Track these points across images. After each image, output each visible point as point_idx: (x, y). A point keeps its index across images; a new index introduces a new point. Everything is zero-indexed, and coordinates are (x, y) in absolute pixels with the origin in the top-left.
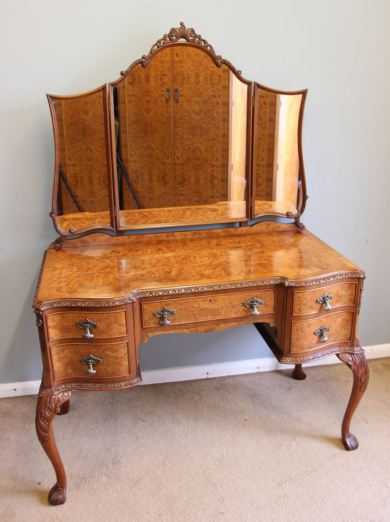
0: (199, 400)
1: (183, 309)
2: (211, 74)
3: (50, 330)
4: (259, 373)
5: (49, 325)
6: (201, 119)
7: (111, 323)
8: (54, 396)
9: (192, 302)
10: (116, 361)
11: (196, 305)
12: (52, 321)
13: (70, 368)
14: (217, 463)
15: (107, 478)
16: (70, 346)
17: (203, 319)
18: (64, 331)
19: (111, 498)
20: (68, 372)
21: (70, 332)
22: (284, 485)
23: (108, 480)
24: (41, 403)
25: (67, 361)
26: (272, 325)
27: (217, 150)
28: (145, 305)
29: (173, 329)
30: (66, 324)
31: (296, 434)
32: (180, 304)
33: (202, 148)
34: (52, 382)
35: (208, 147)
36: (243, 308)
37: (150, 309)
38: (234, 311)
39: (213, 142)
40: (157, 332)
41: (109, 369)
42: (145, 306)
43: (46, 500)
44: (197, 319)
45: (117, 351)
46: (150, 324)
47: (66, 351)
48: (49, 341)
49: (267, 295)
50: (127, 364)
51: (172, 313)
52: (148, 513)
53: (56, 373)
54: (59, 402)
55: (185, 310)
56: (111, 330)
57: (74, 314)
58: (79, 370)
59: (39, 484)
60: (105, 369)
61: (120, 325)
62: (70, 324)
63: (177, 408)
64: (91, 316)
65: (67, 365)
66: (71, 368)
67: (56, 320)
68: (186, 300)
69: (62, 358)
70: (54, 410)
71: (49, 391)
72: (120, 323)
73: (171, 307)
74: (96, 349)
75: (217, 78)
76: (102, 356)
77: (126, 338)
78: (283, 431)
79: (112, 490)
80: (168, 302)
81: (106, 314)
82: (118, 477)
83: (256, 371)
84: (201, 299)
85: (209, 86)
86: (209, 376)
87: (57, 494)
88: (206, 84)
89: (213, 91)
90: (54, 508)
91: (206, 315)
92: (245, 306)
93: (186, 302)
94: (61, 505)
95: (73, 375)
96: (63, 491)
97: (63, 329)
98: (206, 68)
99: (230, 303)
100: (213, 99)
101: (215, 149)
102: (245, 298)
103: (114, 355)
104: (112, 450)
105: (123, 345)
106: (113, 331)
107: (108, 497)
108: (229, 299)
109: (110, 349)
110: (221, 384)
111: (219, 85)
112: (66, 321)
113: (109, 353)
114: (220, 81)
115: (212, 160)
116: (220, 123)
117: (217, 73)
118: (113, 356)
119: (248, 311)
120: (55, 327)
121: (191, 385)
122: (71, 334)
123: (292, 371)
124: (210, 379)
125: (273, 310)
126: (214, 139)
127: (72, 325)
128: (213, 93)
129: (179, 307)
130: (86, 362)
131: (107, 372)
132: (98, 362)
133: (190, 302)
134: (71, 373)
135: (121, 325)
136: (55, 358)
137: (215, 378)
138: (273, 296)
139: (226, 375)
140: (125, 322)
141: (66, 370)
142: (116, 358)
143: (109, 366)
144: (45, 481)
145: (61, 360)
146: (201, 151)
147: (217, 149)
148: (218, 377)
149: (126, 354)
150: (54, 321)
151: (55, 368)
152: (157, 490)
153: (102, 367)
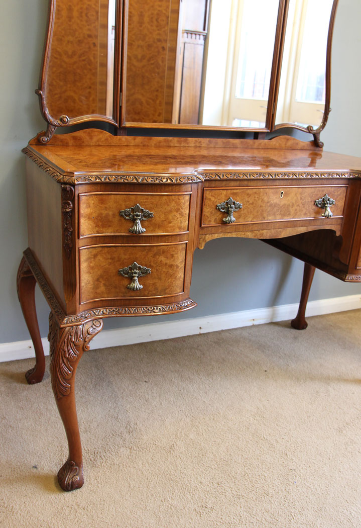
0: (203, 356)
1: (251, 202)
2: (158, 14)
3: (82, 220)
4: (254, 326)
5: (82, 211)
6: (143, 67)
7: (171, 211)
8: (81, 327)
9: (262, 194)
10: (171, 271)
11: (266, 199)
12: (87, 206)
13: (102, 285)
14: (258, 418)
15: (129, 450)
16: (106, 249)
17: (271, 219)
18: (100, 224)
19: (145, 472)
20: (98, 291)
21: (110, 226)
22: (344, 432)
23: (131, 452)
24: (63, 337)
25: (99, 273)
26: (338, 234)
27: (160, 104)
28: (208, 192)
29: (235, 232)
30: (104, 212)
31: (327, 380)
32: (248, 194)
33: (144, 100)
34: (78, 304)
35: (151, 99)
36: (314, 207)
37: (213, 199)
38: (304, 211)
39: (155, 93)
40: (216, 235)
41: (159, 285)
42: (207, 194)
43: (53, 486)
44: (264, 218)
45: (172, 256)
46: (210, 221)
47: (99, 257)
48: (79, 238)
49: (339, 193)
50: (183, 276)
51: (239, 207)
52: (201, 483)
53: (82, 291)
54: (89, 334)
55: (252, 204)
56: (170, 222)
57: (118, 196)
58: (115, 287)
59: (35, 467)
60: (154, 284)
61: (182, 214)
62: (111, 213)
63: (180, 365)
64: (142, 199)
65: (98, 280)
66: (105, 285)
67: (92, 205)
68: (255, 190)
69: (92, 268)
70: (81, 346)
71: (72, 318)
72: (182, 213)
73: (238, 198)
74: (144, 253)
75: (164, 18)
76: (152, 264)
77: (186, 237)
78: (312, 378)
79: (140, 463)
80: (235, 191)
81: (165, 197)
82: (142, 446)
83: (250, 324)
84: (272, 190)
85: (155, 28)
86: (202, 331)
87: (71, 475)
88: (152, 26)
89: (159, 34)
90: (68, 495)
91: (274, 214)
92: (317, 205)
93: (256, 193)
94: (78, 490)
95: (105, 295)
96: (80, 470)
97: (101, 221)
98: (153, 6)
99: (301, 199)
100: (159, 43)
101: (158, 102)
102: (317, 195)
103: (168, 262)
104: (120, 417)
105: (180, 247)
106: (171, 224)
107: (139, 473)
108: (301, 194)
109: (164, 252)
110: (220, 338)
111: (166, 28)
112: (106, 209)
113: (162, 258)
114: (168, 23)
115: (154, 115)
116: (164, 72)
117: (165, 14)
118: (166, 264)
119: (317, 213)
120: (89, 217)
121: (184, 341)
122: (111, 230)
123: (290, 322)
124: (204, 334)
125: (342, 213)
126: (157, 91)
127: (114, 215)
128: (158, 37)
129: (247, 199)
130: (127, 273)
131: (156, 289)
132: (145, 272)
133: (259, 194)
134: (103, 292)
135: (182, 216)
136: (84, 266)
137: (209, 333)
138: (345, 194)
139: (220, 329)
140: (188, 212)
141: (96, 287)
142: (171, 266)
143: (160, 279)
144: (42, 463)
145: (91, 271)
146: (141, 104)
147: (160, 101)
148: (212, 332)
149: (183, 261)
150: (89, 206)
151: (83, 284)
152: (201, 456)
153: (150, 281)
